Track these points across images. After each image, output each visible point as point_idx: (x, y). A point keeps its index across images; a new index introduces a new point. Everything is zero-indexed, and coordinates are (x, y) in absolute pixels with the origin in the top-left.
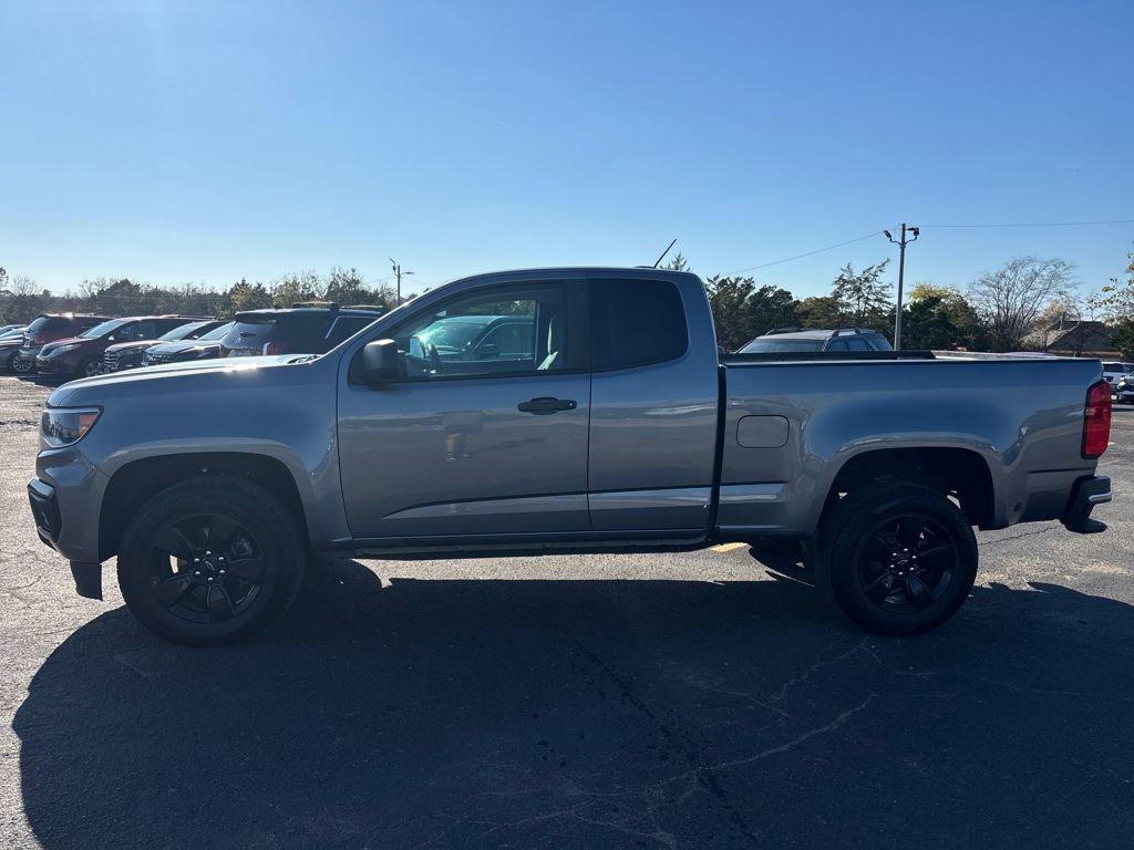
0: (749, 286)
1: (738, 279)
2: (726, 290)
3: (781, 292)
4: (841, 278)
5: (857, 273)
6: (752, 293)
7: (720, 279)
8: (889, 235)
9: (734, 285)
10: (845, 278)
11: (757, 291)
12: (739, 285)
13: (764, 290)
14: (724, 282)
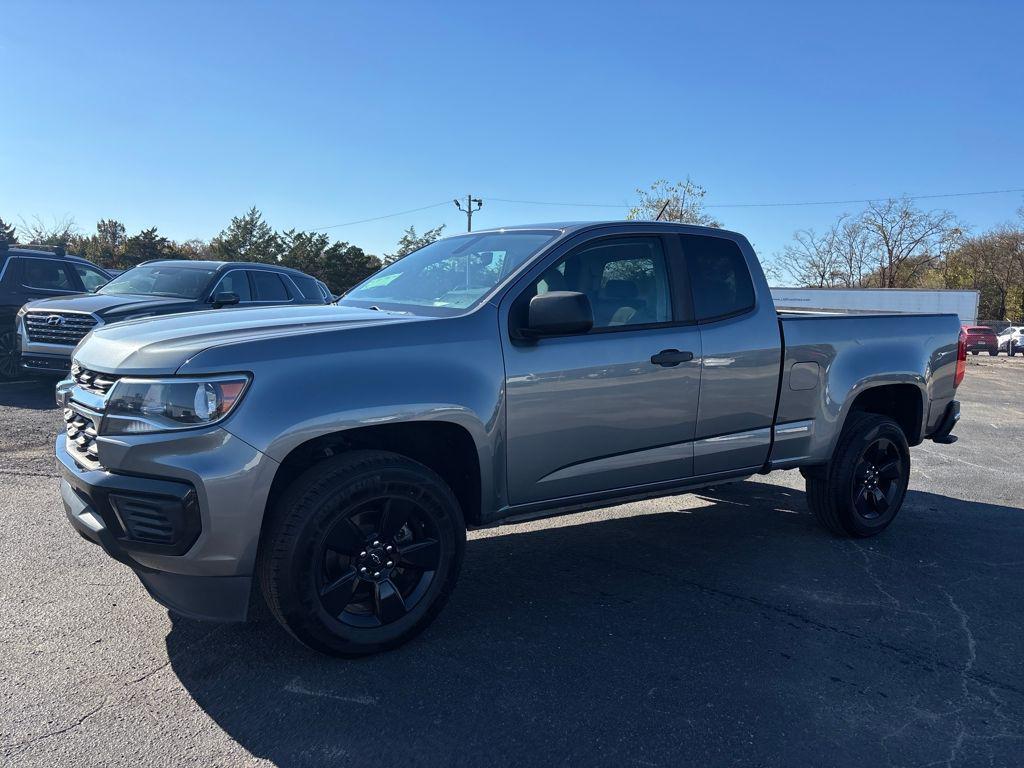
0: (323, 242)
1: (312, 234)
2: (302, 244)
3: (353, 248)
4: (405, 238)
5: (420, 235)
6: (326, 248)
7: (296, 234)
8: (458, 204)
9: (310, 240)
10: (409, 238)
11: (330, 245)
12: (314, 239)
13: (338, 246)
14: (300, 236)
